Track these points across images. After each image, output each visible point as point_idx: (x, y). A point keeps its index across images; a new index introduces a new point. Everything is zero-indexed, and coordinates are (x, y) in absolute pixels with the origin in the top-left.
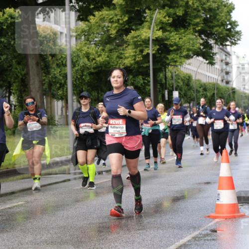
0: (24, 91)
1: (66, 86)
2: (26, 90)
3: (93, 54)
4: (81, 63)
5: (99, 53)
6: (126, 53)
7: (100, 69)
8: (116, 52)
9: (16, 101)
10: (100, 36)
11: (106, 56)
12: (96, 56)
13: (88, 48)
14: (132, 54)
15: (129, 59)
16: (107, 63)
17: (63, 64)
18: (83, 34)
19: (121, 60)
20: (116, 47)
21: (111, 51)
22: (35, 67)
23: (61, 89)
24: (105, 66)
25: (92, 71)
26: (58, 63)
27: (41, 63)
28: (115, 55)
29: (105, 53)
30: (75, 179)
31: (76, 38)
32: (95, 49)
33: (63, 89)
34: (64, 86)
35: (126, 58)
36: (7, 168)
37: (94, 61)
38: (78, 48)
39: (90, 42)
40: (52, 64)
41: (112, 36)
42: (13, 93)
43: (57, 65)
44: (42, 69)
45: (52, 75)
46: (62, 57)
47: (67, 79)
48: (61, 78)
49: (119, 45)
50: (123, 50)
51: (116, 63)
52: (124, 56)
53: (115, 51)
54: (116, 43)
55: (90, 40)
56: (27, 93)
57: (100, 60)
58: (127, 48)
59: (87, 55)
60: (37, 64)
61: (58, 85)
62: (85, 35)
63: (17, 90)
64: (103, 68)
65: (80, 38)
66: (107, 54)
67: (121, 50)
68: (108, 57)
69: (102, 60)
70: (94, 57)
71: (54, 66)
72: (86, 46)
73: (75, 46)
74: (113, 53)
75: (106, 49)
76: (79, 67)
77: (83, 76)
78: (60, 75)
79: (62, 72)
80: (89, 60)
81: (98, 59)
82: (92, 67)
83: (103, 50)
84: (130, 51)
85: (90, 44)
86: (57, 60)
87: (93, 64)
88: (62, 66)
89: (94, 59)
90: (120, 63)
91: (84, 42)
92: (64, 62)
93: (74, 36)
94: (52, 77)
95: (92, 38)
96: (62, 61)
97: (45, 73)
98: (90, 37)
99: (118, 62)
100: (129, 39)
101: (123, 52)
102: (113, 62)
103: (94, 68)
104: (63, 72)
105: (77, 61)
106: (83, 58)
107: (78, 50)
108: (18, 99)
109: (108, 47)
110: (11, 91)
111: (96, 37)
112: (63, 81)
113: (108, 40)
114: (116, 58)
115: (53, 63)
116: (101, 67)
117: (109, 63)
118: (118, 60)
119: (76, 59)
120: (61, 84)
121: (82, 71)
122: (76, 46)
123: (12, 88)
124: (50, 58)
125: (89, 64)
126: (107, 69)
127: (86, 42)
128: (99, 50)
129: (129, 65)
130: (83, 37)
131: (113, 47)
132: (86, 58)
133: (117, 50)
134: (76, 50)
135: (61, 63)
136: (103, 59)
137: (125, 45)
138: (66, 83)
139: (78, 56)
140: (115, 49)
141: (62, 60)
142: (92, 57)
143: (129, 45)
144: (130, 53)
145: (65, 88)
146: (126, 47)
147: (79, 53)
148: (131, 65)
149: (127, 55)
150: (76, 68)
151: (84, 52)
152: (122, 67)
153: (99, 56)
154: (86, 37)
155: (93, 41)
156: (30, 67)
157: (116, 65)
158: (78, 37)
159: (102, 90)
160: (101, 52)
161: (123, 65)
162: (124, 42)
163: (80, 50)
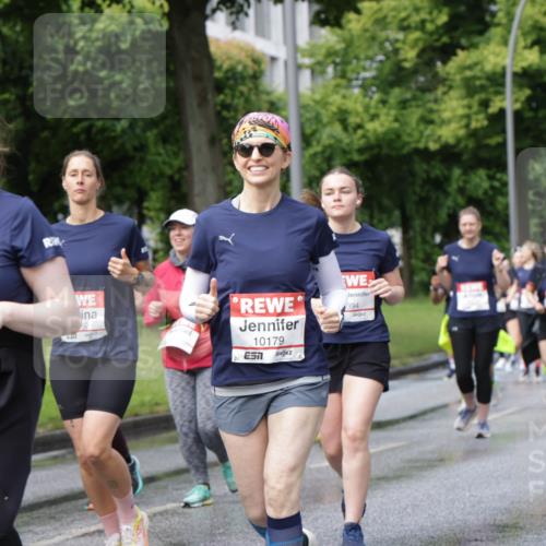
3: (357, 114)
5: (372, 111)
6: (445, 110)
7: (376, 151)
8: (418, 106)
9: (158, 237)
10: (374, 65)
11: (391, 118)
12: (366, 117)
13: (344, 97)
14: (461, 112)
15: (453, 126)
16: (393, 136)
18: (330, 60)
19: (431, 127)
20: (418, 94)
21: (403, 104)
22: (205, 149)
24: (390, 143)
25: (356, 157)
27: (220, 139)
28: (414, 115)
29: (390, 109)
31: (313, 72)
32: (361, 98)
35: (444, 122)
36: (136, 415)
37: (360, 132)
38: (317, 97)
39: (350, 80)
41: (407, 65)
42: (151, 219)
44: (225, 154)
49: (424, 90)
50: (436, 101)
51: (416, 135)
52: (440, 117)
53: (414, 103)
54: (417, 82)
55: (349, 75)
57: (375, 131)
58: (446, 98)
59: (342, 117)
60: (213, 141)
62: (336, 64)
63: (161, 209)
64: (385, 151)
65: (323, 72)
66: (393, 112)
67: (429, 101)
68: (396, 120)
69: (380, 130)
70: (358, 120)
72: (337, 93)
73: (308, 93)
74: (409, 110)
75: (392, 100)
80: (345, 128)
81: (370, 126)
82: (356, 147)
83: (384, 102)
84: (454, 103)
85: (349, 86)
87: (357, 140)
89: (360, 126)
90: (428, 136)
91: (333, 83)
93: (307, 67)
95: (353, 71)
98: (349, 68)
99: (421, 133)
100: (452, 71)
101: (435, 107)
102: (410, 135)
103: (361, 151)
105: (314, 133)
106: (331, 122)
107: (317, 102)
108: (163, 233)
109: (396, 93)
110: (145, 212)
111: (364, 69)
113: (396, 77)
114: (418, 125)
116: (379, 146)
117: (399, 136)
118: (422, 127)
119: (313, 127)
122: (313, 91)
123: (146, 204)
125: (347, 140)
126: (394, 153)
127: (339, 81)
128: (373, 103)
129: (452, 141)
130: (330, 70)
131: (408, 95)
132: (337, 123)
133: (420, 103)
134: (312, 103)
136: (382, 125)
137: (441, 90)
139: (318, 118)
140: (414, 98)
142: (353, 120)
143: (451, 88)
144: (453, 110)
146: (445, 93)
147: (322, 111)
148: (459, 141)
149: (447, 115)
150: (311, 151)
151: (334, 109)
152: (433, 146)
153: (374, 117)
154: (339, 68)
155: (357, 79)
156: (194, 149)
157: (418, 141)
158: (318, 68)
159: (382, 209)
160: (376, 108)
161: (435, 141)
162: (438, 81)
163: (324, 103)
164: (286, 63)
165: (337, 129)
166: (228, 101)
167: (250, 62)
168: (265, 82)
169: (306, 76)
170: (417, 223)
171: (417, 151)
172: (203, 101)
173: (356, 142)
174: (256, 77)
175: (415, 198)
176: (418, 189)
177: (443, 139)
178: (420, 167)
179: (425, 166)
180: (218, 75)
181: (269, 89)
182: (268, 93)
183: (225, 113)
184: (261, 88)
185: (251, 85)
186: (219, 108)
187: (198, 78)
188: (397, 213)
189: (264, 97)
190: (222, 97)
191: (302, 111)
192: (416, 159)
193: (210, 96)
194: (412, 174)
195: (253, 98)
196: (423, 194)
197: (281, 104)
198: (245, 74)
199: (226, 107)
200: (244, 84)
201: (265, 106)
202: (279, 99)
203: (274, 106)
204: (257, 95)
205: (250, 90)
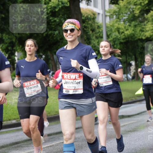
3: (122, 29)
4: (113, 35)
5: (127, 28)
6: (147, 28)
7: (128, 39)
8: (139, 27)
10: (127, 15)
11: (132, 30)
12: (125, 30)
13: (119, 24)
14: (151, 28)
15: (149, 32)
16: (132, 35)
17: (100, 36)
18: (114, 14)
19: (143, 33)
20: (140, 23)
21: (135, 26)
24: (132, 37)
25: (122, 41)
26: (97, 36)
27: (84, 36)
28: (138, 29)
29: (131, 27)
31: (110, 17)
32: (123, 25)
35: (147, 31)
37: (123, 34)
38: (111, 24)
39: (120, 20)
41: (136, 15)
44: (85, 40)
45: (92, 44)
46: (99, 31)
49: (141, 22)
50: (144, 25)
51: (139, 35)
52: (146, 30)
53: (138, 26)
54: (139, 20)
55: (120, 18)
57: (127, 34)
58: (147, 24)
59: (118, 30)
60: (82, 37)
62: (116, 15)
64: (130, 39)
65: (113, 17)
66: (132, 28)
67: (142, 25)
68: (133, 31)
69: (129, 33)
70: (123, 31)
71: (94, 38)
72: (117, 23)
73: (109, 23)
74: (137, 28)
75: (132, 25)
76: (112, 39)
77: (115, 45)
80: (119, 32)
81: (126, 32)
82: (122, 38)
83: (130, 26)
84: (150, 26)
85: (120, 21)
86: (96, 33)
87: (122, 36)
88: (99, 38)
89: (123, 32)
90: (142, 35)
91: (116, 20)
92: (101, 35)
93: (108, 16)
95: (121, 17)
96: (100, 35)
98: (120, 16)
99: (140, 34)
100: (149, 17)
102: (137, 35)
103: (123, 39)
105: (110, 34)
106: (115, 31)
107: (111, 26)
109: (133, 23)
111: (124, 16)
113: (133, 18)
114: (139, 32)
115: (93, 36)
116: (129, 38)
117: (134, 35)
118: (140, 32)
119: (110, 33)
121: (114, 42)
122: (110, 22)
124: (91, 32)
125: (119, 36)
126: (133, 40)
127: (117, 20)
128: (127, 26)
129: (149, 36)
130: (115, 16)
131: (137, 24)
132: (117, 31)
133: (140, 26)
134: (109, 26)
135: (99, 36)
136: (129, 32)
137: (146, 22)
140: (138, 24)
141: (99, 33)
142: (121, 31)
143: (149, 21)
144: (150, 28)
146: (147, 23)
147: (113, 28)
148: (151, 36)
149: (147, 29)
150: (110, 40)
151: (116, 27)
152: (144, 38)
153: (127, 30)
154: (117, 16)
155: (122, 19)
157: (140, 36)
158: (111, 16)
159: (129, 56)
160: (128, 27)
161: (144, 37)
162: (145, 19)
163: (113, 26)
164: (102, 15)
165: (117, 33)
166: (86, 25)
167: (92, 15)
168: (96, 20)
169: (108, 18)
170: (139, 59)
171: (139, 39)
173: (122, 37)
174: (94, 19)
175: (139, 52)
176: (139, 50)
177: (147, 36)
178: (140, 44)
179: (141, 43)
180: (83, 18)
181: (97, 22)
182: (97, 23)
183: (85, 29)
184: (95, 22)
185: (92, 21)
186: (83, 27)
188: (134, 57)
189: (96, 24)
190: (84, 24)
191: (107, 28)
192: (139, 41)
194: (138, 46)
195: (93, 24)
196: (141, 51)
197: (101, 26)
198: (91, 18)
199: (85, 27)
200: (90, 21)
201: (96, 27)
202: (100, 25)
203: (99, 27)
204: (94, 24)
205: (92, 22)
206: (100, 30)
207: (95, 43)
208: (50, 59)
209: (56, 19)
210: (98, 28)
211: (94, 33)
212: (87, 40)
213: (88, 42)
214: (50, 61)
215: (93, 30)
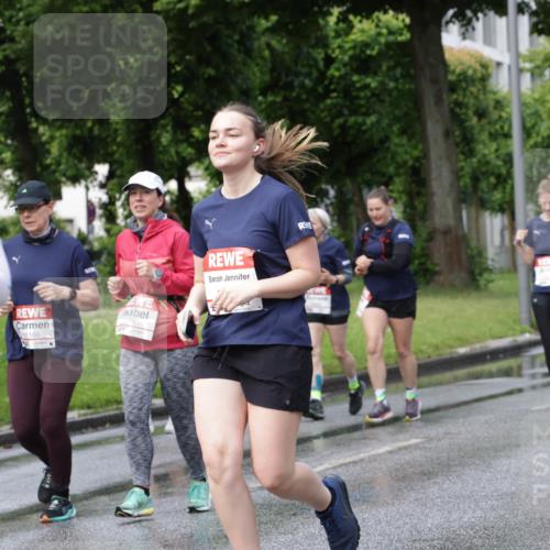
0: (419, 194)
1: (510, 182)
2: (423, 190)
17: (503, 133)
18: (547, 64)
22: (440, 139)
23: (500, 188)
26: (493, 131)
27: (454, 132)
30: (534, 388)
31: (532, 75)
33: (504, 188)
34: (505, 181)
38: (536, 96)
40: (479, 133)
42: (395, 199)
43: (491, 134)
44: (457, 145)
45: (479, 156)
46: (500, 117)
47: (512, 166)
48: (500, 163)
56: (424, 199)
60: (447, 134)
61: (493, 180)
63: (403, 192)
65: (542, 75)
71: (484, 136)
73: (529, 92)
76: (539, 139)
78: (497, 157)
79: (500, 152)
86: (490, 123)
88: (501, 137)
92: (506, 128)
93: (528, 70)
94: (479, 161)
96: (502, 128)
97: (463, 153)
104: (503, 151)
105: (533, 126)
107: (536, 100)
108: (404, 212)
112: (504, 171)
115: (482, 130)
119: (533, 121)
120: (499, 177)
122: (533, 90)
123: (390, 187)
124: (474, 120)
130: (548, 72)
134: (532, 101)
135: (500, 132)
138: (510, 175)
139: (536, 114)
141: (501, 123)
145: (508, 187)
147: (540, 108)
150: (532, 142)
156: (431, 140)
158: (537, 71)
163: (542, 101)
164: (509, 67)
166: (460, 99)
167: (478, 68)
168: (492, 84)
169: (526, 79)
172: (439, 101)
174: (484, 79)
180: (451, 78)
181: (495, 89)
182: (495, 93)
183: (457, 110)
184: (488, 88)
185: (480, 86)
186: (452, 105)
187: (435, 81)
189: (491, 96)
190: (455, 96)
191: (524, 108)
193: (445, 96)
195: (482, 97)
197: (505, 103)
198: (475, 77)
199: (459, 104)
200: (474, 85)
201: (492, 104)
202: (505, 98)
203: (499, 104)
204: (484, 94)
205: (479, 90)
206: (504, 114)
207: (486, 151)
208: (351, 201)
209: (369, 80)
210: (495, 108)
211: (484, 121)
212: (461, 146)
213: (466, 148)
214: (352, 208)
215: (481, 114)
